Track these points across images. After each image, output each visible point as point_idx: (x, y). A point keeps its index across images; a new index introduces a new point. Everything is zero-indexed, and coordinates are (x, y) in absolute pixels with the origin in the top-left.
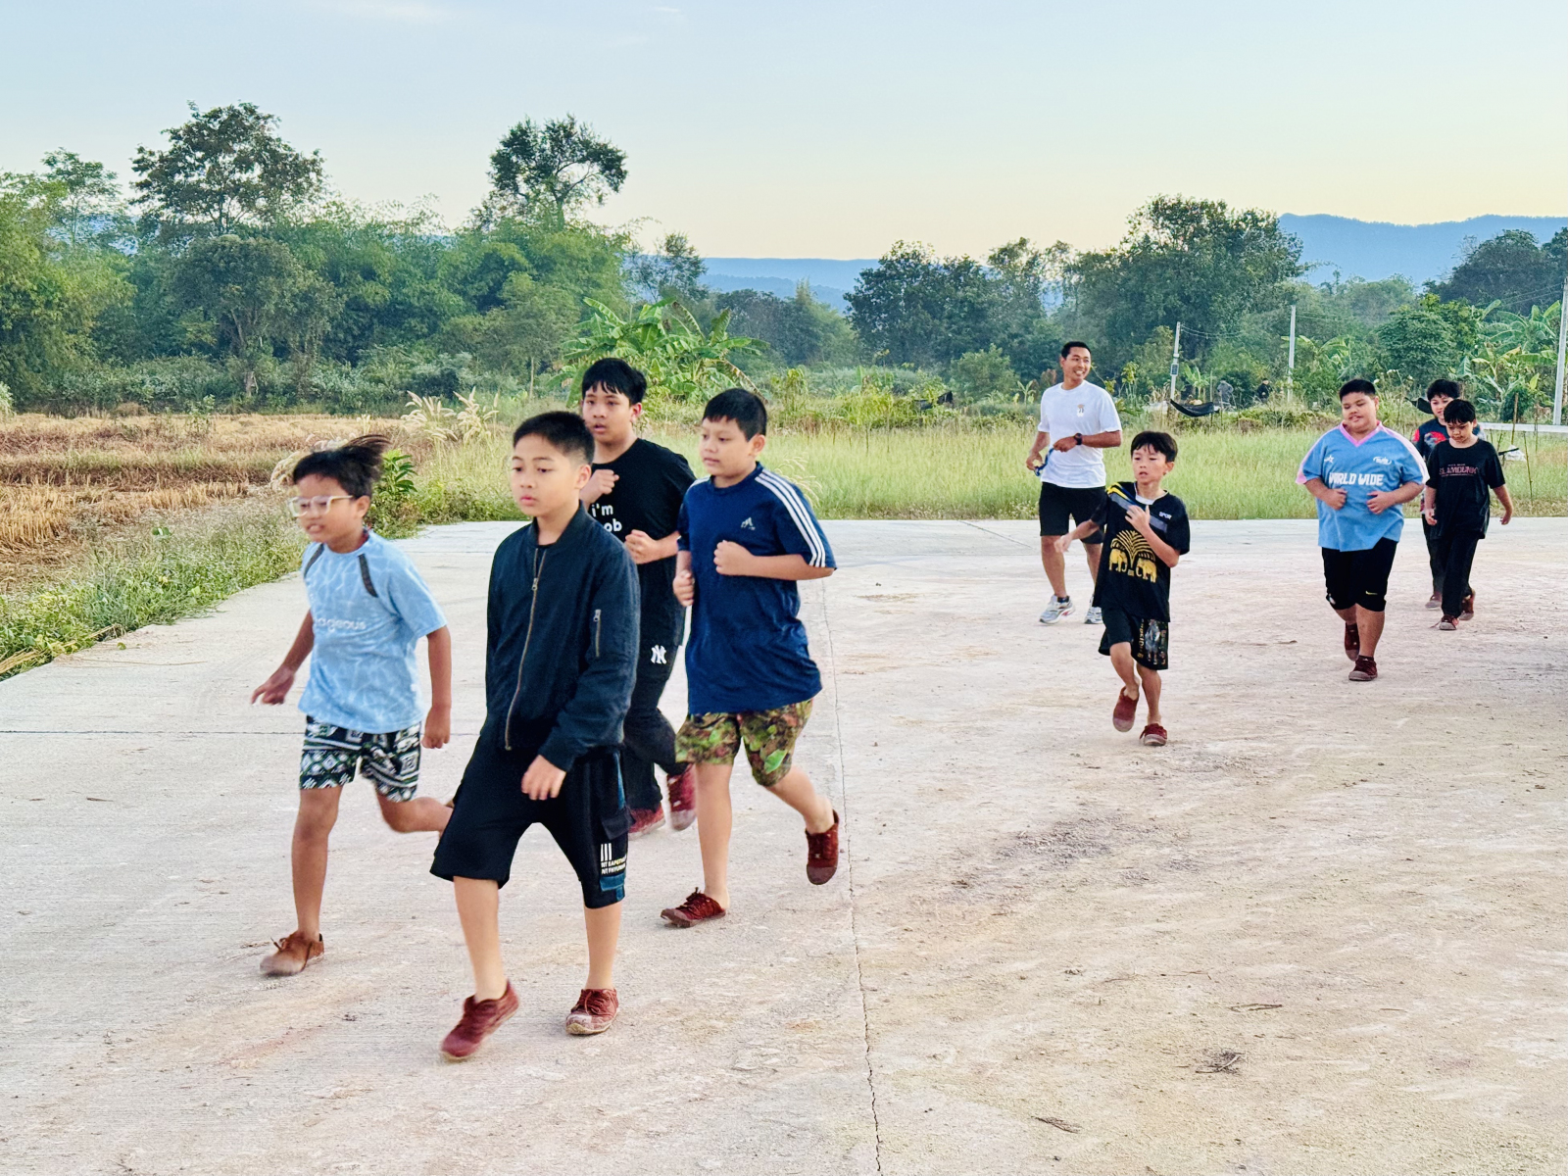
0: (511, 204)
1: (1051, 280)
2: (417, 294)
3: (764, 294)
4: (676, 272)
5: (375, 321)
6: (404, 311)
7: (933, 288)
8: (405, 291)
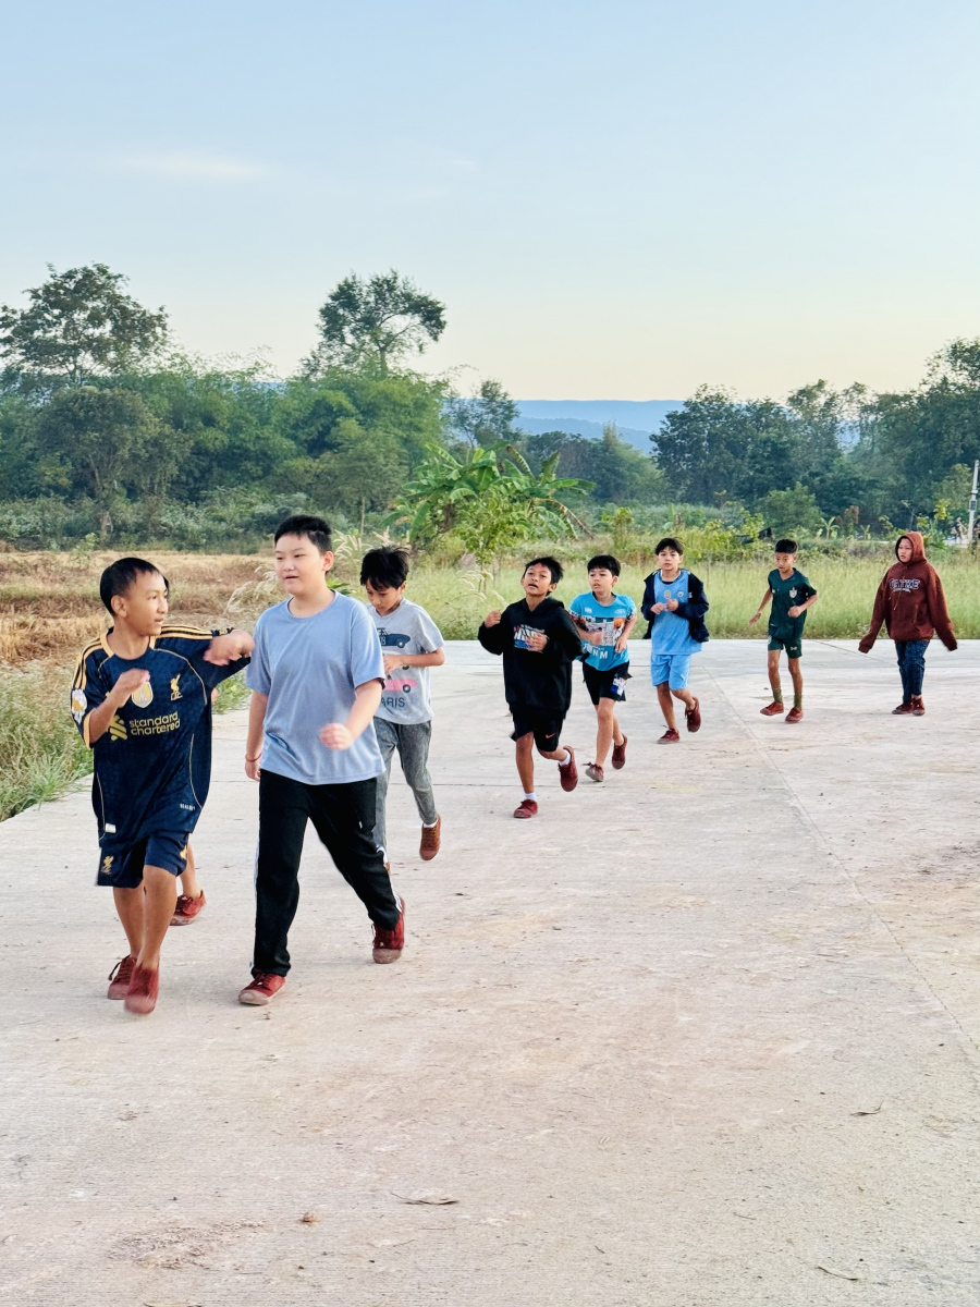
0: (338, 354)
1: (849, 419)
2: (253, 439)
3: (573, 436)
4: (491, 415)
5: (215, 464)
6: (241, 455)
7: (736, 428)
8: (242, 436)
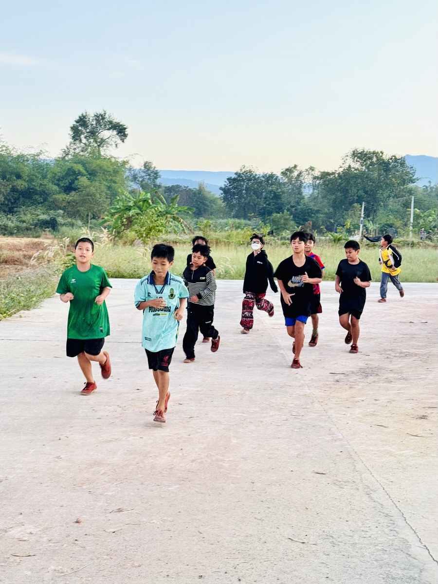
0: (78, 147)
1: (308, 182)
2: (39, 185)
3: (185, 187)
4: (148, 177)
5: (21, 196)
6: (33, 192)
7: (258, 185)
8: (34, 184)
